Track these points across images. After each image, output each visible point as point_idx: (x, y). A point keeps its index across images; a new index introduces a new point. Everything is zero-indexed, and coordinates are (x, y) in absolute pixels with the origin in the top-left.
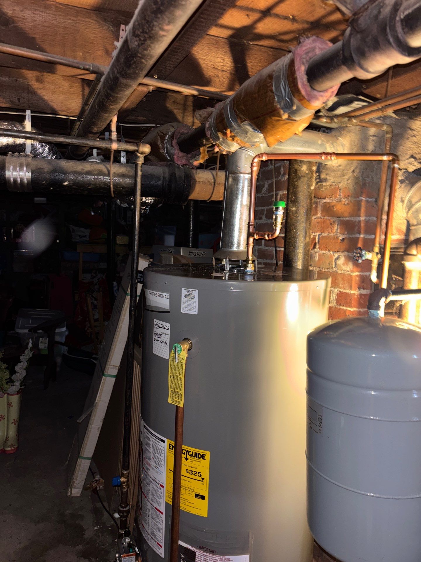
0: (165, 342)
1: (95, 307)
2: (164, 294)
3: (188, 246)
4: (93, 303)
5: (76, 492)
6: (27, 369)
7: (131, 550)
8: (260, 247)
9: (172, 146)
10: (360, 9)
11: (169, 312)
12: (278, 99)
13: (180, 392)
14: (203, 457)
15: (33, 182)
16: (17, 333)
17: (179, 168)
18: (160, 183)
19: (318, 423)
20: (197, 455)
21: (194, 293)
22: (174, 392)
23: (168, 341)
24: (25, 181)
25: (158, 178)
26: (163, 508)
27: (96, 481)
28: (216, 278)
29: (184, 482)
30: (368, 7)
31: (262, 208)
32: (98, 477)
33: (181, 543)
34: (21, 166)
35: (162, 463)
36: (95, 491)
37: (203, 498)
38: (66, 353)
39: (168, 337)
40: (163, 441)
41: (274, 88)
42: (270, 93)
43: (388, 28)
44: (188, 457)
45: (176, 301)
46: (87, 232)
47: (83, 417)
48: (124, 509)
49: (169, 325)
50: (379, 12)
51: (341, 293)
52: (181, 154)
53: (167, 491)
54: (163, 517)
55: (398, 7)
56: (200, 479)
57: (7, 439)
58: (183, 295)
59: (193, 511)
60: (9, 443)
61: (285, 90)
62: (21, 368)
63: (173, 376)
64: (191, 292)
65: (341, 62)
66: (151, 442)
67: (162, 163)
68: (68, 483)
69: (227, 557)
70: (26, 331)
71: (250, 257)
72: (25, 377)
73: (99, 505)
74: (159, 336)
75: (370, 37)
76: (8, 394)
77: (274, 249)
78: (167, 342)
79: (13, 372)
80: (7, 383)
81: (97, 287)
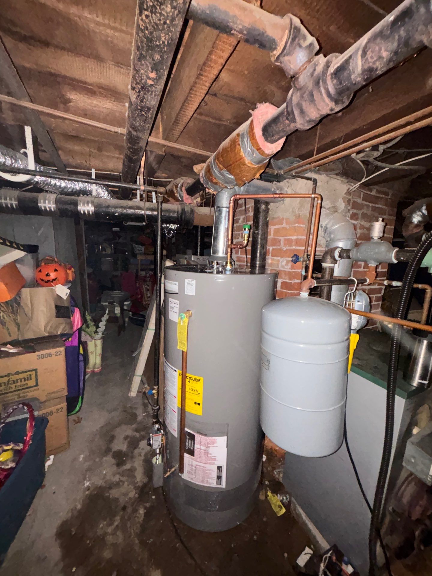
0: (176, 312)
1: (148, 290)
2: (175, 283)
3: (197, 255)
4: (146, 288)
5: (133, 393)
6: (106, 326)
7: (159, 432)
8: (237, 255)
9: (182, 191)
10: (300, 69)
11: (178, 294)
12: (244, 150)
13: (184, 342)
14: (199, 380)
15: (96, 214)
16: (102, 305)
17: (187, 205)
18: (175, 215)
19: (267, 364)
20: (195, 380)
21: (193, 282)
22: (181, 342)
23: (178, 312)
24: (91, 213)
25: (174, 212)
26: (176, 410)
27: (145, 388)
28: (209, 273)
29: (187, 395)
30: (306, 67)
31: (239, 232)
32: (146, 386)
33: (186, 429)
34: (88, 203)
35: (175, 383)
36: (144, 393)
37: (199, 404)
38: (131, 316)
39: (178, 309)
40: (176, 371)
41: (240, 142)
42: (238, 146)
43: (321, 81)
44: (190, 381)
45: (182, 287)
46: (143, 248)
47: (136, 353)
48: (156, 408)
49: (178, 302)
50: (315, 70)
51: (283, 282)
52: (188, 196)
53: (178, 400)
54: (176, 414)
55: (329, 64)
56: (198, 394)
57: (95, 365)
58: (186, 283)
59: (193, 412)
60: (97, 366)
61: (247, 143)
62: (102, 325)
63: (180, 333)
64: (191, 282)
65: (285, 117)
66: (169, 371)
67: (177, 203)
68: (129, 389)
69: (213, 438)
70: (107, 304)
71: (229, 260)
72: (105, 330)
73: (146, 401)
74: (173, 308)
75: (307, 93)
76: (95, 340)
77: (245, 256)
79: (98, 327)
80: (94, 333)
81: (148, 279)
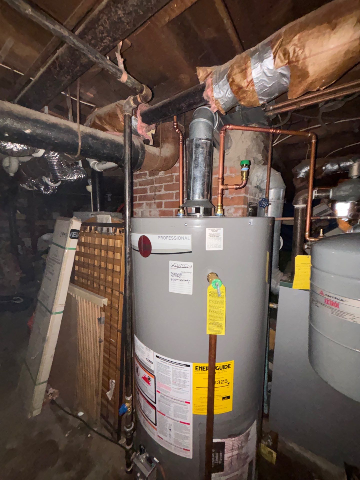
0: (186, 280)
2: (184, 236)
5: (36, 412)
7: (153, 465)
11: (191, 252)
13: (220, 322)
14: (229, 366)
20: (224, 367)
21: (219, 231)
22: (213, 324)
23: (191, 279)
26: (189, 420)
35: (188, 384)
36: (52, 402)
37: (228, 398)
39: (191, 275)
40: (188, 366)
44: (216, 371)
49: (192, 264)
52: (143, 124)
53: (195, 405)
54: (189, 427)
56: (227, 384)
58: (207, 235)
59: (221, 412)
63: (213, 309)
64: (216, 231)
71: (219, 204)
74: (178, 275)
78: (189, 279)
